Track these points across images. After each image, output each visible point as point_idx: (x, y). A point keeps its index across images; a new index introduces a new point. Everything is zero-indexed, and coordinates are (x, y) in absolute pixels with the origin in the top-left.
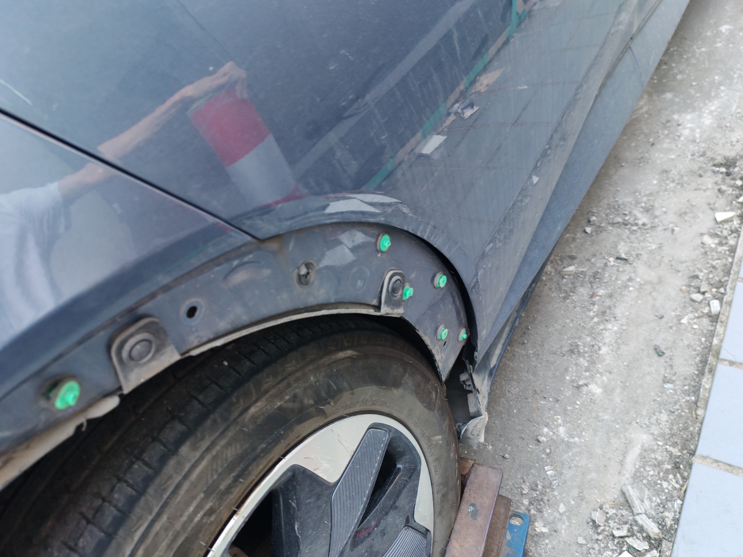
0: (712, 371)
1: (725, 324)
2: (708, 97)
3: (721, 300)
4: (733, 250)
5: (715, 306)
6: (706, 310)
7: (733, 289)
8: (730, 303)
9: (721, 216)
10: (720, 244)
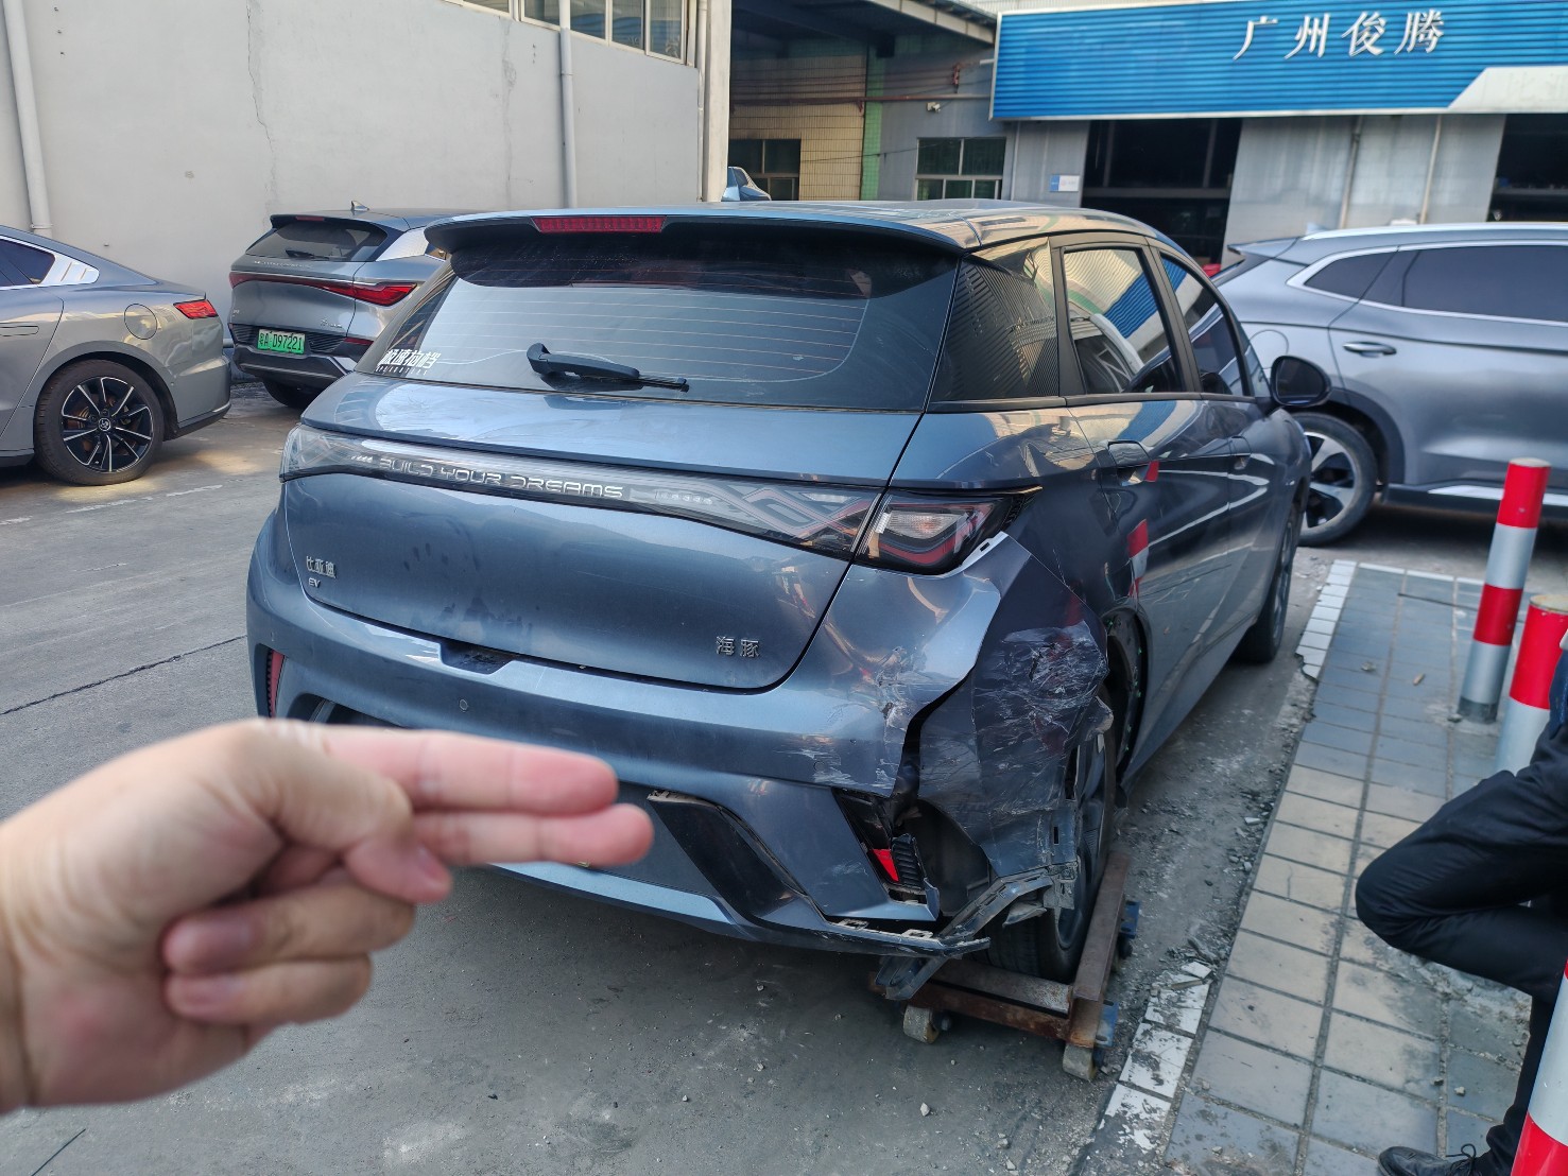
0: (1248, 894)
1: (1256, 874)
2: (1235, 752)
3: (1252, 863)
4: (1259, 841)
5: (1248, 865)
6: (1241, 868)
7: (1260, 858)
8: (1258, 864)
9: (1249, 820)
10: (1250, 836)
